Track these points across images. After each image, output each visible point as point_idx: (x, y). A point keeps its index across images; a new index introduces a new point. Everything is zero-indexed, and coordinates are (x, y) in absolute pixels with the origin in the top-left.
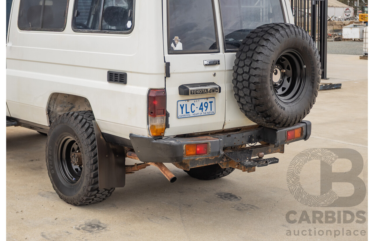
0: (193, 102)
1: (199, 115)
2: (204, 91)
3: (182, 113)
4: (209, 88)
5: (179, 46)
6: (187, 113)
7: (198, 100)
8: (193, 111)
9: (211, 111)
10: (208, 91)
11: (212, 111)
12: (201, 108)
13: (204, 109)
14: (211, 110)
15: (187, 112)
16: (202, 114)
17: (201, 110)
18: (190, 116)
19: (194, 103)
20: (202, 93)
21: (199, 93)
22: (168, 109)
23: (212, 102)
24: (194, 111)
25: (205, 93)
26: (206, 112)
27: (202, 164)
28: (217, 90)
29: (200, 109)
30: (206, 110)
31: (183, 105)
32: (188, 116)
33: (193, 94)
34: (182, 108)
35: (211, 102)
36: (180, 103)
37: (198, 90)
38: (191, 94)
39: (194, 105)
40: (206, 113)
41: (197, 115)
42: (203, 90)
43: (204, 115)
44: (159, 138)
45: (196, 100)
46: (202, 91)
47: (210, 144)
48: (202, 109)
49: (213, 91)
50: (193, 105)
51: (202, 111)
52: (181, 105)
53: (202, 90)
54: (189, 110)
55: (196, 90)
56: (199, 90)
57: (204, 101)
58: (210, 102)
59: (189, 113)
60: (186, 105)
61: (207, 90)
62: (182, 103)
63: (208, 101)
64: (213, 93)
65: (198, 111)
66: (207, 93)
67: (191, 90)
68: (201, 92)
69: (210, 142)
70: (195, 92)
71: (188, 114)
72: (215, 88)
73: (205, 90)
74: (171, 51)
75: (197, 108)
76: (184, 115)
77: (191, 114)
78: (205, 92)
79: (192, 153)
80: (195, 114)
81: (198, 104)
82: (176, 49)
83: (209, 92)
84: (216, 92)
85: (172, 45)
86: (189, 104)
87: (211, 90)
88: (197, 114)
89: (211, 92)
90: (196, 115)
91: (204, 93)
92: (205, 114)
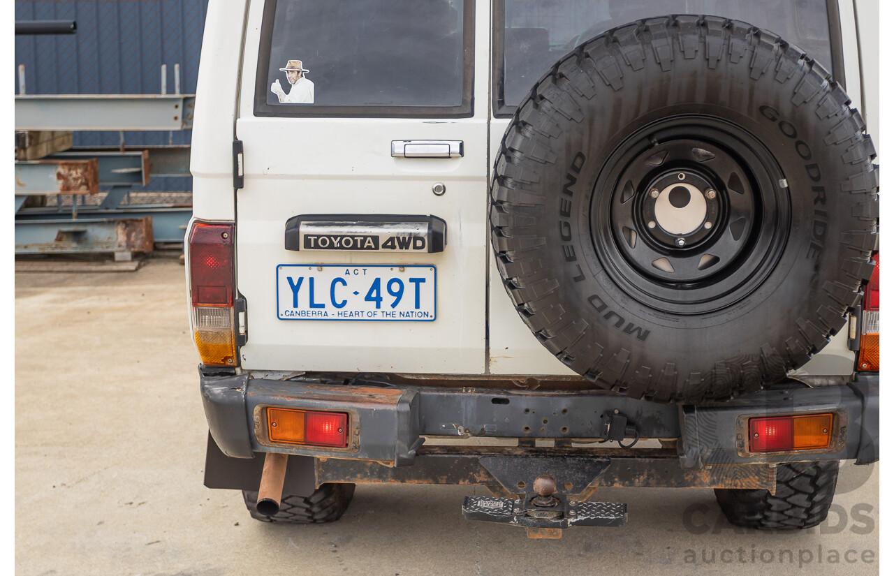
0: (340, 272)
2: (363, 242)
3: (296, 305)
4: (385, 232)
5: (303, 91)
6: (312, 305)
8: (339, 302)
9: (417, 311)
11: (423, 308)
12: (374, 295)
13: (388, 299)
14: (417, 306)
15: (316, 302)
16: (379, 316)
17: (374, 303)
18: (325, 317)
19: (345, 277)
21: (341, 247)
23: (423, 280)
24: (345, 303)
25: (369, 248)
26: (392, 310)
28: (419, 243)
29: (368, 298)
30: (394, 305)
31: (301, 280)
32: (320, 317)
33: (317, 246)
34: (295, 289)
35: (417, 281)
37: (336, 237)
39: (345, 284)
40: (392, 314)
41: (357, 317)
42: (359, 239)
43: (385, 318)
44: (220, 370)
45: (351, 269)
46: (356, 242)
47: (355, 418)
48: (378, 300)
50: (339, 284)
51: (378, 306)
52: (290, 279)
53: (352, 237)
55: (329, 236)
56: (342, 237)
57: (386, 275)
58: (411, 280)
59: (322, 306)
60: (312, 280)
61: (376, 239)
62: (295, 274)
63: (405, 276)
64: (404, 250)
65: (358, 304)
66: (377, 248)
67: (306, 236)
68: (347, 242)
69: (359, 409)
70: (324, 242)
71: (317, 310)
72: (410, 234)
73: (365, 237)
75: (356, 293)
77: (332, 311)
78: (366, 244)
79: (289, 435)
80: (349, 313)
82: (285, 99)
83: (385, 246)
84: (415, 247)
85: (276, 87)
87: (392, 239)
88: (357, 313)
89: (393, 247)
90: (351, 318)
91: (362, 248)
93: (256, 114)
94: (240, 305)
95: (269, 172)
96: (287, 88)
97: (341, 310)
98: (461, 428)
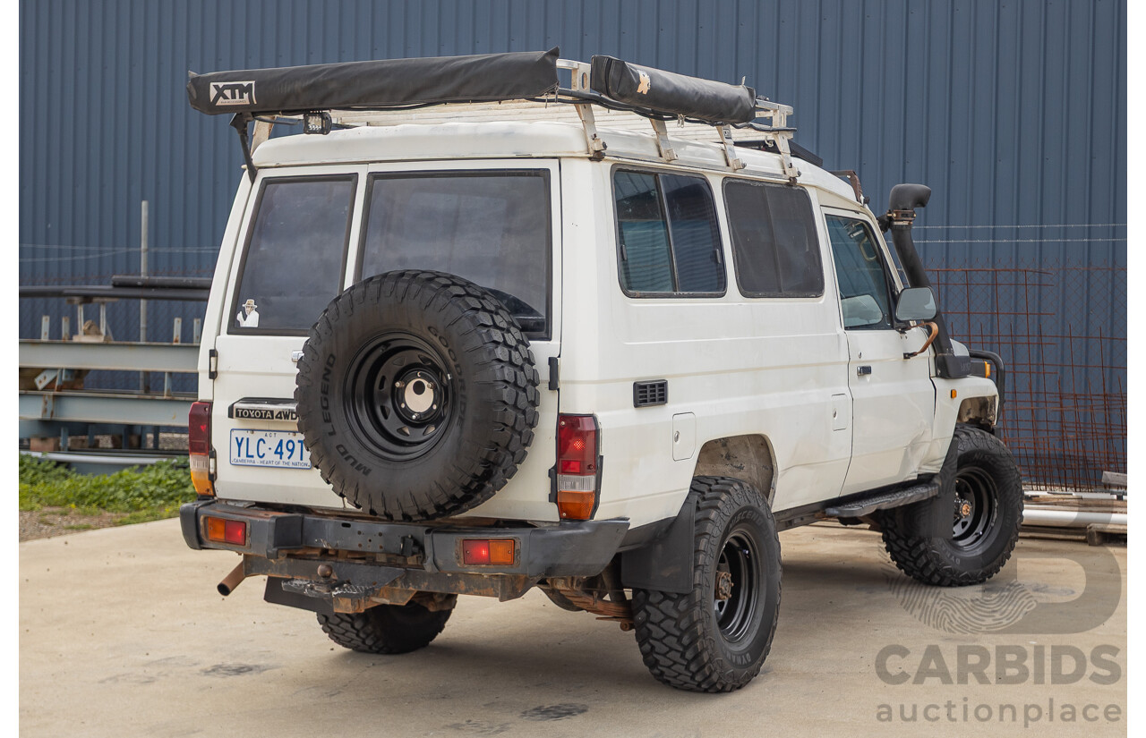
0: (261, 435)
1: (274, 465)
2: (266, 414)
3: (239, 456)
5: (252, 320)
6: (248, 456)
7: (273, 433)
8: (261, 454)
10: (275, 415)
11: (304, 461)
12: (279, 450)
13: (286, 453)
14: (301, 459)
16: (281, 465)
17: (279, 456)
20: (261, 417)
21: (255, 417)
22: (215, 443)
24: (264, 454)
25: (269, 418)
27: (280, 573)
29: (276, 452)
30: (289, 458)
32: (251, 464)
33: (242, 416)
34: (239, 445)
36: (236, 434)
38: (237, 416)
39: (264, 442)
40: (288, 463)
45: (268, 433)
48: (281, 453)
49: (286, 416)
50: (261, 442)
51: (281, 458)
52: (237, 439)
54: (253, 451)
58: (299, 441)
59: (252, 456)
60: (248, 439)
61: (272, 412)
62: (240, 435)
65: (271, 457)
66: (273, 418)
67: (237, 409)
70: (246, 413)
71: (249, 459)
74: (235, 328)
76: (242, 461)
77: (257, 460)
81: (272, 442)
82: (244, 324)
83: (277, 417)
84: (292, 419)
85: (240, 316)
86: (254, 438)
87: (280, 413)
88: (270, 462)
89: (281, 418)
92: (286, 466)
93: (228, 333)
94: (213, 455)
95: (230, 370)
96: (245, 317)
97: (262, 459)
98: (326, 542)
